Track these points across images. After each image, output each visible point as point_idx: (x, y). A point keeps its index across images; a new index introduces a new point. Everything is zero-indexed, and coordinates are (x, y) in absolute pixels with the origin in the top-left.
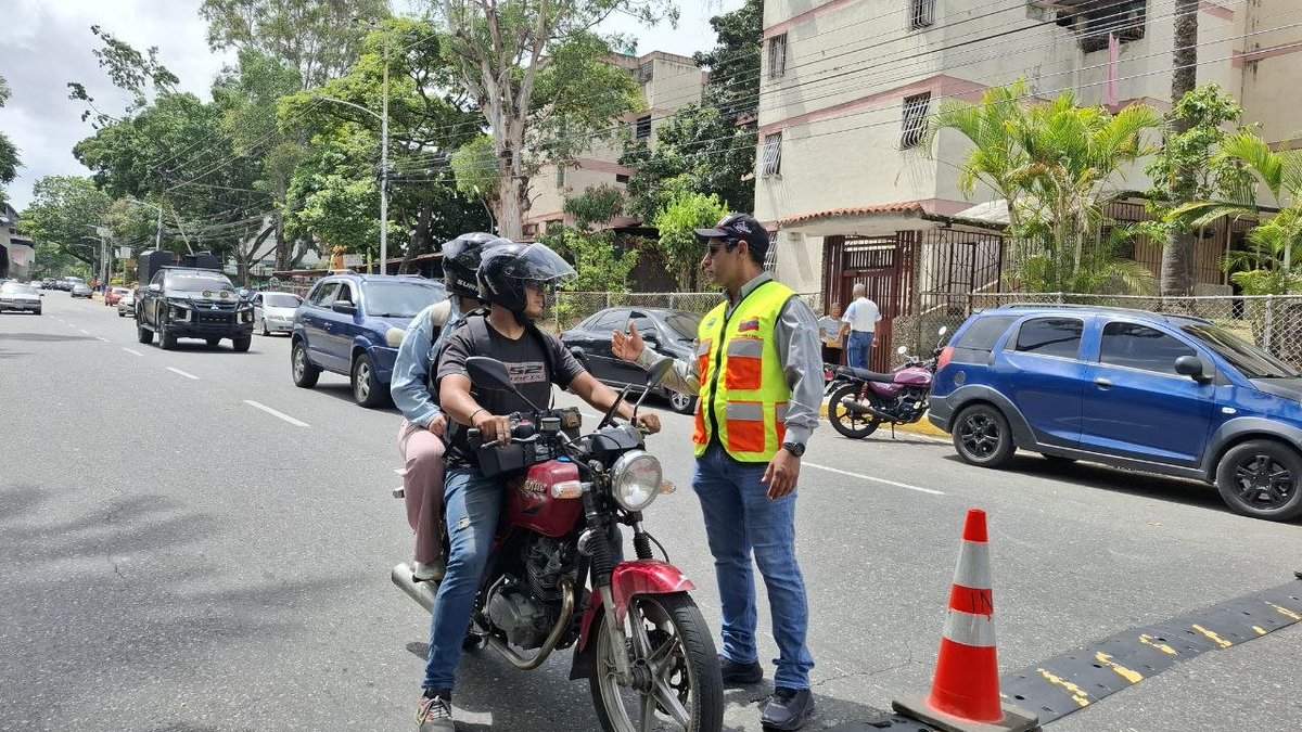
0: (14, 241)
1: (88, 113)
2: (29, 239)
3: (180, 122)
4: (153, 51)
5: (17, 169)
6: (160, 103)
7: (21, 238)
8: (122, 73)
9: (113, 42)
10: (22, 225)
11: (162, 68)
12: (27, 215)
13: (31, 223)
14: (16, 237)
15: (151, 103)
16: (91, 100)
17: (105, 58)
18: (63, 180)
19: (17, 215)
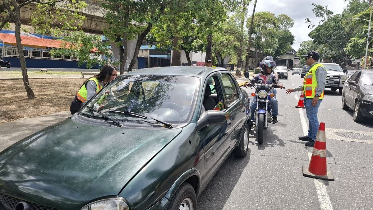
0: (295, 59)
1: (310, 25)
2: (299, 58)
3: (333, 24)
4: (327, 7)
5: (294, 41)
6: (328, 20)
7: (297, 58)
8: (319, 13)
9: (317, 6)
10: (297, 54)
11: (329, 11)
12: (299, 52)
13: (299, 54)
14: (296, 57)
15: (326, 20)
16: (311, 22)
17: (315, 11)
18: (307, 42)
19: (296, 52)
